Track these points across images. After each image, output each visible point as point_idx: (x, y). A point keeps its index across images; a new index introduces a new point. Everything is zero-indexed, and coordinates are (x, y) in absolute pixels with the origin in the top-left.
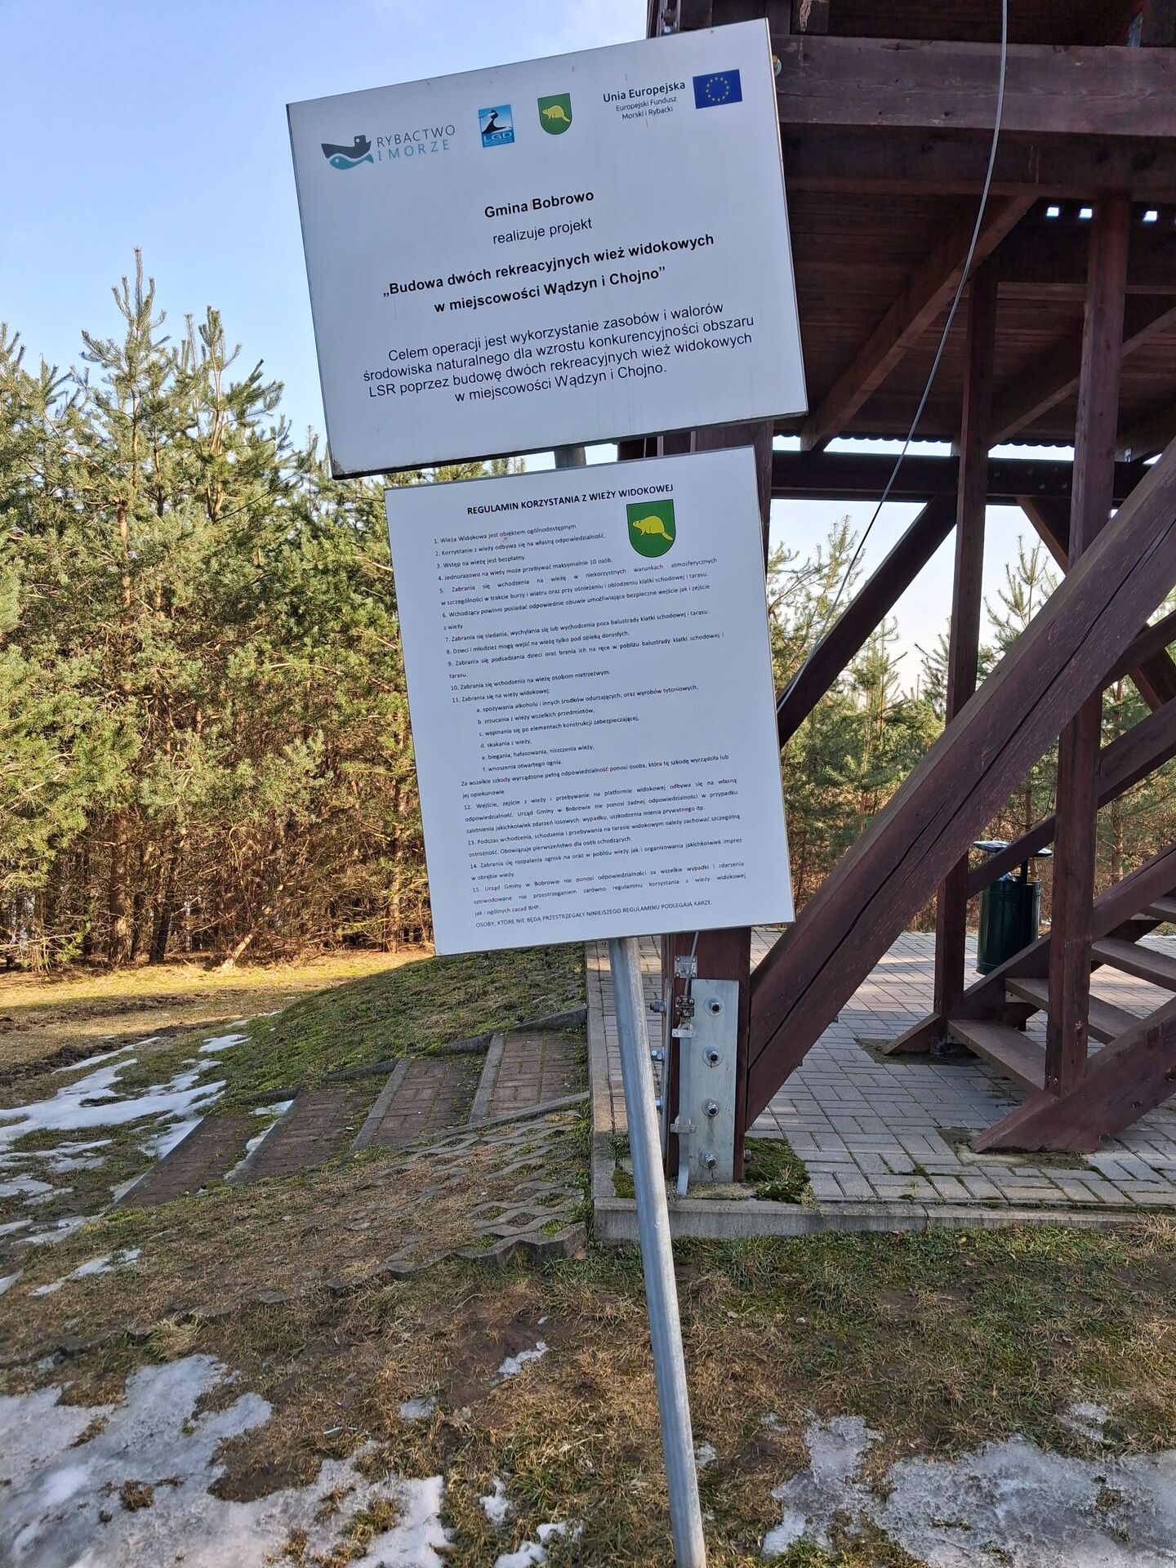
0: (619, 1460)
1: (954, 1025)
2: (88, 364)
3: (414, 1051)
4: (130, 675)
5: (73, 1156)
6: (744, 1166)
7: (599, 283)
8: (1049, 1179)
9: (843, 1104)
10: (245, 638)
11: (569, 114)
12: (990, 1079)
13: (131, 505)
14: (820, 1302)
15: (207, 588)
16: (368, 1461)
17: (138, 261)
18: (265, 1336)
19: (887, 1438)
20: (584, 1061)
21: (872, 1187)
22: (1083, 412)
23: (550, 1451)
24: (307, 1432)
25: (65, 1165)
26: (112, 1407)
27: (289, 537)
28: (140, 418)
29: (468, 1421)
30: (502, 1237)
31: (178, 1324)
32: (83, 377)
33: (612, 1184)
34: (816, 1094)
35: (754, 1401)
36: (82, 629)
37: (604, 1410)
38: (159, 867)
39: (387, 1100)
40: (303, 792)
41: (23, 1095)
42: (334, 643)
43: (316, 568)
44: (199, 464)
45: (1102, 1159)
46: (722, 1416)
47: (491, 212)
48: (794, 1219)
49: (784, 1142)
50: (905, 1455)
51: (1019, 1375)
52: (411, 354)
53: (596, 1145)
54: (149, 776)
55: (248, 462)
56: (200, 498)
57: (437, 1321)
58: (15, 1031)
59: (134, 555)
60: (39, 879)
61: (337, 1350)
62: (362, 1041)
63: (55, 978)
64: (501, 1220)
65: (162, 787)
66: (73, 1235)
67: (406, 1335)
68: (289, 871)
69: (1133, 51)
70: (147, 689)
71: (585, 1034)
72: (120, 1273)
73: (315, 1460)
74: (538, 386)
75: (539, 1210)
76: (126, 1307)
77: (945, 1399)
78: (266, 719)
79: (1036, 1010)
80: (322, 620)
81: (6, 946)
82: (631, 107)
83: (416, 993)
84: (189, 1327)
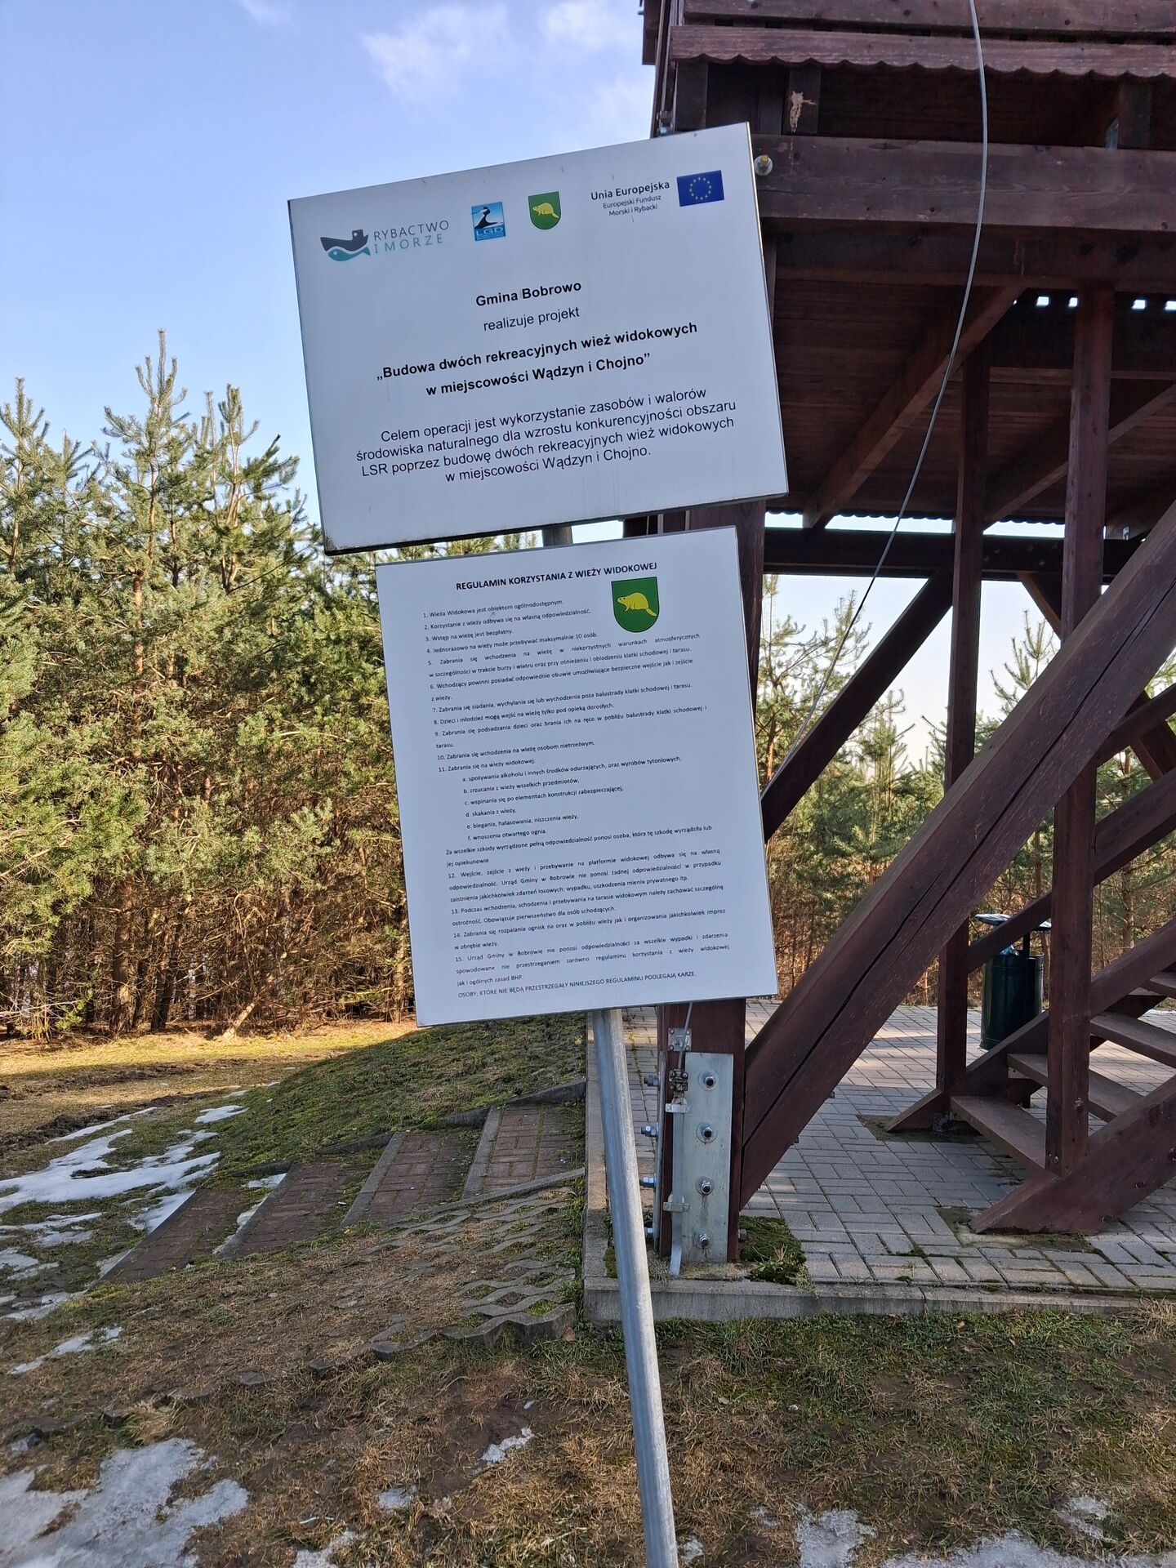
0: (602, 1555)
1: (957, 1102)
2: (109, 439)
3: (410, 1124)
4: (140, 742)
5: (61, 1230)
6: (738, 1246)
7: (586, 368)
8: (1051, 1261)
9: (842, 1182)
10: (256, 706)
11: (558, 211)
12: (992, 1157)
13: (146, 575)
14: (813, 1389)
15: (219, 656)
16: (344, 1552)
17: (162, 343)
18: (244, 1421)
19: (880, 1534)
20: (582, 1136)
21: (869, 1267)
22: (1072, 492)
23: (531, 1545)
24: (283, 1521)
25: (53, 1239)
26: (85, 1492)
27: (303, 608)
28: (158, 491)
29: (448, 1512)
30: (490, 1317)
31: (156, 1406)
32: (104, 452)
33: (604, 1263)
34: (815, 1172)
35: (744, 1494)
36: (94, 697)
37: (588, 1501)
38: (164, 934)
39: (381, 1174)
40: (310, 860)
41: (15, 1166)
42: (344, 711)
43: (328, 638)
44: (214, 536)
45: (1105, 1241)
46: (710, 1509)
47: (482, 301)
48: (787, 1300)
49: (781, 1222)
50: (898, 1552)
51: (1017, 1467)
52: (404, 435)
53: (589, 1223)
54: (156, 842)
55: (264, 534)
56: (215, 569)
57: (420, 1405)
58: (11, 1100)
59: (148, 623)
60: (43, 944)
61: (315, 1436)
62: (358, 1113)
63: (55, 1046)
64: (490, 1299)
65: (167, 854)
66: (55, 1312)
67: (388, 1420)
68: (293, 939)
69: (1111, 152)
70: (157, 756)
71: (583, 1108)
72: (100, 1353)
73: (290, 1551)
74: (526, 467)
75: (528, 1290)
76: (104, 1387)
77: (941, 1493)
78: (275, 786)
79: (1038, 1087)
80: (333, 688)
81: (7, 1013)
82: (618, 205)
83: (414, 1065)
84: (166, 1409)
